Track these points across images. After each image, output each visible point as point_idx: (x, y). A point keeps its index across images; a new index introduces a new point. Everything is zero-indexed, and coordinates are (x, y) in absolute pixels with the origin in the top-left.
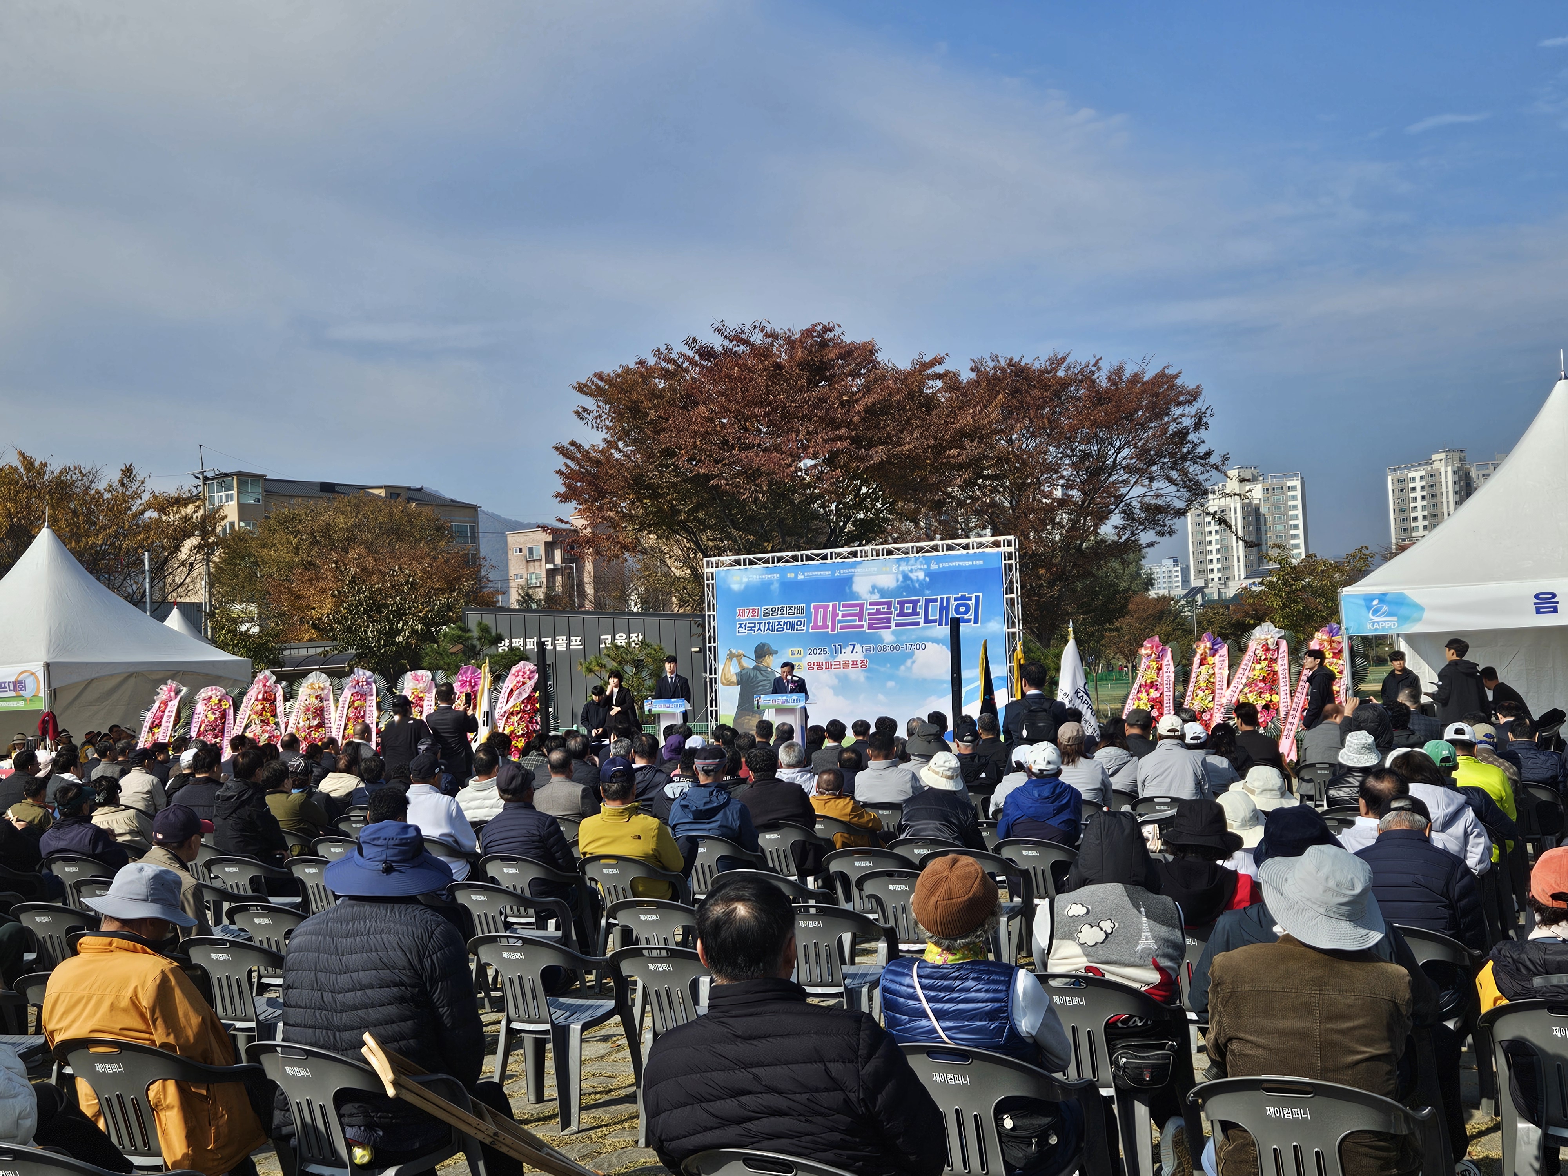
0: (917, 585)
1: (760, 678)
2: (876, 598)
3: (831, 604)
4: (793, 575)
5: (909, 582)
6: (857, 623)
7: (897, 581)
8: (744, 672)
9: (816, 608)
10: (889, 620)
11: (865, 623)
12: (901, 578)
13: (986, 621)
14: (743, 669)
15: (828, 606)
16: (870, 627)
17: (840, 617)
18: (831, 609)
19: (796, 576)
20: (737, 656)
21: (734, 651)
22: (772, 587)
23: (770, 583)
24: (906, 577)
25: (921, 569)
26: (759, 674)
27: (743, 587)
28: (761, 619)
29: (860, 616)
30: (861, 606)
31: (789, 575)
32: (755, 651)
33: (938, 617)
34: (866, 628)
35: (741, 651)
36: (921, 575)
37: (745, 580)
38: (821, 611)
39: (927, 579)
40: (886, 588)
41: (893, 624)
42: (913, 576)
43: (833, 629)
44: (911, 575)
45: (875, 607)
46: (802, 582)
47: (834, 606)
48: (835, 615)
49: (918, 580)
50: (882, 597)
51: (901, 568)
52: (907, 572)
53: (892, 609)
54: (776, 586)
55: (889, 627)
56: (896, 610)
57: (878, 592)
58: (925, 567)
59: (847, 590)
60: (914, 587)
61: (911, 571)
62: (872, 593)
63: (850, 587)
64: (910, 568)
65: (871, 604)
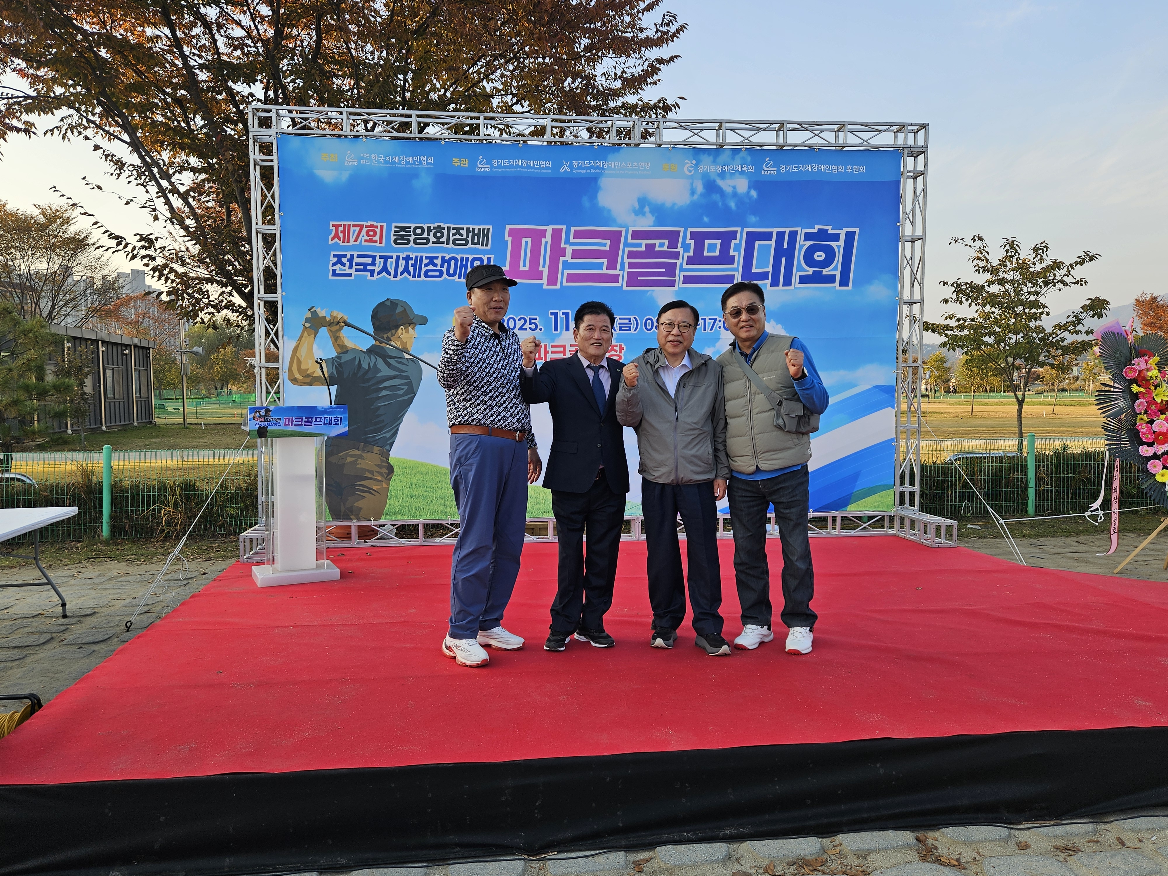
0: (732, 205)
1: (385, 371)
2: (646, 223)
3: (549, 229)
4: (465, 163)
5: (716, 197)
6: (605, 271)
7: (693, 192)
8: (345, 358)
9: (516, 235)
10: (671, 270)
11: (622, 273)
12: (700, 188)
13: (863, 281)
14: (343, 350)
15: (543, 233)
16: (632, 280)
17: (568, 257)
18: (548, 238)
19: (473, 164)
20: (330, 324)
21: (322, 313)
22: (417, 184)
23: (412, 174)
24: (711, 187)
25: (742, 173)
26: (381, 364)
27: (345, 176)
28: (388, 248)
29: (612, 257)
30: (615, 237)
31: (456, 162)
32: (374, 317)
33: (770, 269)
34: (622, 283)
35: (339, 315)
36: (742, 185)
37: (351, 162)
38: (526, 242)
39: (754, 193)
40: (668, 204)
41: (678, 278)
42: (726, 185)
43: (552, 280)
44: (720, 183)
45: (645, 242)
46: (485, 178)
47: (557, 234)
48: (557, 252)
49: (735, 194)
50: (660, 222)
51: (701, 168)
52: (713, 177)
53: (680, 249)
54: (424, 182)
55: (672, 284)
56: (686, 248)
57: (652, 212)
58: (752, 169)
59: (586, 202)
60: (727, 208)
61: (722, 175)
62: (639, 212)
63: (593, 197)
64: (719, 169)
65: (637, 235)
